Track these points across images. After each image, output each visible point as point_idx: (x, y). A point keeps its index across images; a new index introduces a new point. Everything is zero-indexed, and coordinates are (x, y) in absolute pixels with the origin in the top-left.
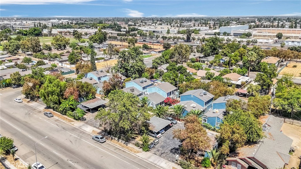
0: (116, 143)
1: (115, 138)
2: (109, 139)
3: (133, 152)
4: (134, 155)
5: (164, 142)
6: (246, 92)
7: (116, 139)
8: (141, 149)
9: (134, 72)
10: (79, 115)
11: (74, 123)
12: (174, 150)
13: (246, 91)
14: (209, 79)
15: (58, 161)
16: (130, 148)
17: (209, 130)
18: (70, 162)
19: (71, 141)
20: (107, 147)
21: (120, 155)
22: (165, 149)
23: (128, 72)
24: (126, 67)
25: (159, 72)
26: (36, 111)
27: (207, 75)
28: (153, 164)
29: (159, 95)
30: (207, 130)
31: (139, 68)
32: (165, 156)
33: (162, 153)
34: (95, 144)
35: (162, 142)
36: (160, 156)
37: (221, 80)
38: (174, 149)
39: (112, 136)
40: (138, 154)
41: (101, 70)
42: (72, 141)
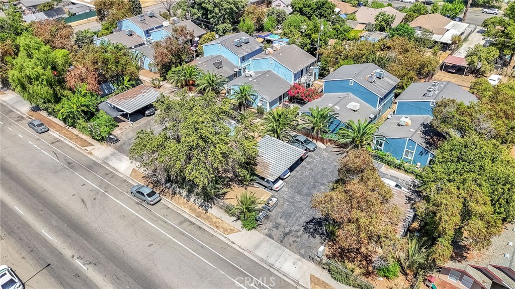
0: (184, 204)
1: (181, 191)
2: (168, 195)
3: (221, 231)
4: (222, 238)
5: (288, 201)
6: (464, 64)
7: (184, 193)
8: (239, 222)
9: (220, 17)
10: (103, 130)
11: (94, 149)
12: (311, 226)
13: (464, 60)
14: (382, 29)
15: (50, 259)
16: (214, 220)
17: (387, 166)
18: (79, 263)
19: (83, 201)
20: (164, 216)
21: (193, 240)
22: (293, 222)
23: (209, 17)
24: (203, 5)
25: (275, 15)
26: (14, 115)
27: (377, 19)
28: (264, 265)
29: (276, 78)
30: (383, 167)
31: (233, 6)
32: (293, 242)
33: (286, 234)
34: (137, 207)
35: (284, 202)
36: (281, 241)
37: (409, 34)
38: (311, 221)
39: (174, 186)
40: (231, 237)
41: (151, 13)
42: (85, 200)
